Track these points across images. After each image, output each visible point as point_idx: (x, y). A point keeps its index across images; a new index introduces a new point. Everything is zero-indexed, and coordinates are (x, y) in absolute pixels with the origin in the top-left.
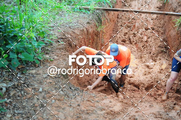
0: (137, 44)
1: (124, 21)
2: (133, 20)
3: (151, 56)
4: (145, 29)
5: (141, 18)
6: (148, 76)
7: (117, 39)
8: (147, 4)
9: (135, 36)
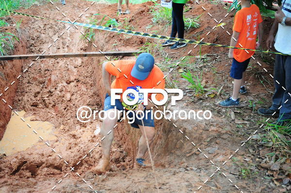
0: (57, 105)
1: (32, 75)
2: (47, 72)
4: (67, 83)
5: (58, 68)
6: (75, 150)
7: (23, 104)
8: (66, 46)
9: (52, 96)
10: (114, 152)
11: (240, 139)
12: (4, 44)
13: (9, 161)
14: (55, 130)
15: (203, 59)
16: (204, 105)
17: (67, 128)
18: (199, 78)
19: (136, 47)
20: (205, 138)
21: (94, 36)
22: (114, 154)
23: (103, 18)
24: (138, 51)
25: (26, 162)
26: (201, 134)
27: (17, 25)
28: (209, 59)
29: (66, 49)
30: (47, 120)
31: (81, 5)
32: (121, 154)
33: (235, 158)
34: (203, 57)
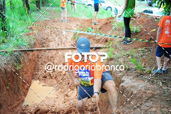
0: (57, 77)
1: (44, 60)
2: (52, 58)
3: (69, 86)
4: (63, 64)
5: (58, 56)
6: (67, 103)
7: (38, 76)
8: (63, 43)
9: (54, 72)
10: (90, 105)
11: (166, 98)
12: (29, 42)
13: (30, 109)
14: (56, 91)
15: (143, 50)
16: (143, 77)
17: (63, 91)
18: (141, 62)
19: (103, 44)
20: (144, 97)
21: (79, 38)
22: (90, 106)
23: (84, 27)
24: (105, 46)
25: (39, 110)
26: (142, 95)
27: (36, 32)
28: (146, 50)
29: (63, 45)
30: (52, 86)
31: (71, 20)
32: (94, 106)
33: (163, 110)
34: (143, 49)
